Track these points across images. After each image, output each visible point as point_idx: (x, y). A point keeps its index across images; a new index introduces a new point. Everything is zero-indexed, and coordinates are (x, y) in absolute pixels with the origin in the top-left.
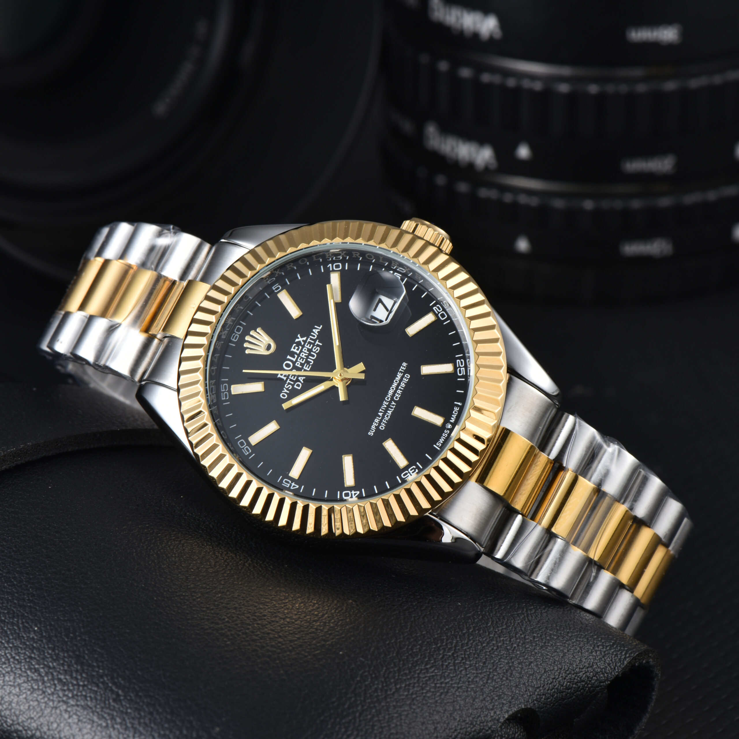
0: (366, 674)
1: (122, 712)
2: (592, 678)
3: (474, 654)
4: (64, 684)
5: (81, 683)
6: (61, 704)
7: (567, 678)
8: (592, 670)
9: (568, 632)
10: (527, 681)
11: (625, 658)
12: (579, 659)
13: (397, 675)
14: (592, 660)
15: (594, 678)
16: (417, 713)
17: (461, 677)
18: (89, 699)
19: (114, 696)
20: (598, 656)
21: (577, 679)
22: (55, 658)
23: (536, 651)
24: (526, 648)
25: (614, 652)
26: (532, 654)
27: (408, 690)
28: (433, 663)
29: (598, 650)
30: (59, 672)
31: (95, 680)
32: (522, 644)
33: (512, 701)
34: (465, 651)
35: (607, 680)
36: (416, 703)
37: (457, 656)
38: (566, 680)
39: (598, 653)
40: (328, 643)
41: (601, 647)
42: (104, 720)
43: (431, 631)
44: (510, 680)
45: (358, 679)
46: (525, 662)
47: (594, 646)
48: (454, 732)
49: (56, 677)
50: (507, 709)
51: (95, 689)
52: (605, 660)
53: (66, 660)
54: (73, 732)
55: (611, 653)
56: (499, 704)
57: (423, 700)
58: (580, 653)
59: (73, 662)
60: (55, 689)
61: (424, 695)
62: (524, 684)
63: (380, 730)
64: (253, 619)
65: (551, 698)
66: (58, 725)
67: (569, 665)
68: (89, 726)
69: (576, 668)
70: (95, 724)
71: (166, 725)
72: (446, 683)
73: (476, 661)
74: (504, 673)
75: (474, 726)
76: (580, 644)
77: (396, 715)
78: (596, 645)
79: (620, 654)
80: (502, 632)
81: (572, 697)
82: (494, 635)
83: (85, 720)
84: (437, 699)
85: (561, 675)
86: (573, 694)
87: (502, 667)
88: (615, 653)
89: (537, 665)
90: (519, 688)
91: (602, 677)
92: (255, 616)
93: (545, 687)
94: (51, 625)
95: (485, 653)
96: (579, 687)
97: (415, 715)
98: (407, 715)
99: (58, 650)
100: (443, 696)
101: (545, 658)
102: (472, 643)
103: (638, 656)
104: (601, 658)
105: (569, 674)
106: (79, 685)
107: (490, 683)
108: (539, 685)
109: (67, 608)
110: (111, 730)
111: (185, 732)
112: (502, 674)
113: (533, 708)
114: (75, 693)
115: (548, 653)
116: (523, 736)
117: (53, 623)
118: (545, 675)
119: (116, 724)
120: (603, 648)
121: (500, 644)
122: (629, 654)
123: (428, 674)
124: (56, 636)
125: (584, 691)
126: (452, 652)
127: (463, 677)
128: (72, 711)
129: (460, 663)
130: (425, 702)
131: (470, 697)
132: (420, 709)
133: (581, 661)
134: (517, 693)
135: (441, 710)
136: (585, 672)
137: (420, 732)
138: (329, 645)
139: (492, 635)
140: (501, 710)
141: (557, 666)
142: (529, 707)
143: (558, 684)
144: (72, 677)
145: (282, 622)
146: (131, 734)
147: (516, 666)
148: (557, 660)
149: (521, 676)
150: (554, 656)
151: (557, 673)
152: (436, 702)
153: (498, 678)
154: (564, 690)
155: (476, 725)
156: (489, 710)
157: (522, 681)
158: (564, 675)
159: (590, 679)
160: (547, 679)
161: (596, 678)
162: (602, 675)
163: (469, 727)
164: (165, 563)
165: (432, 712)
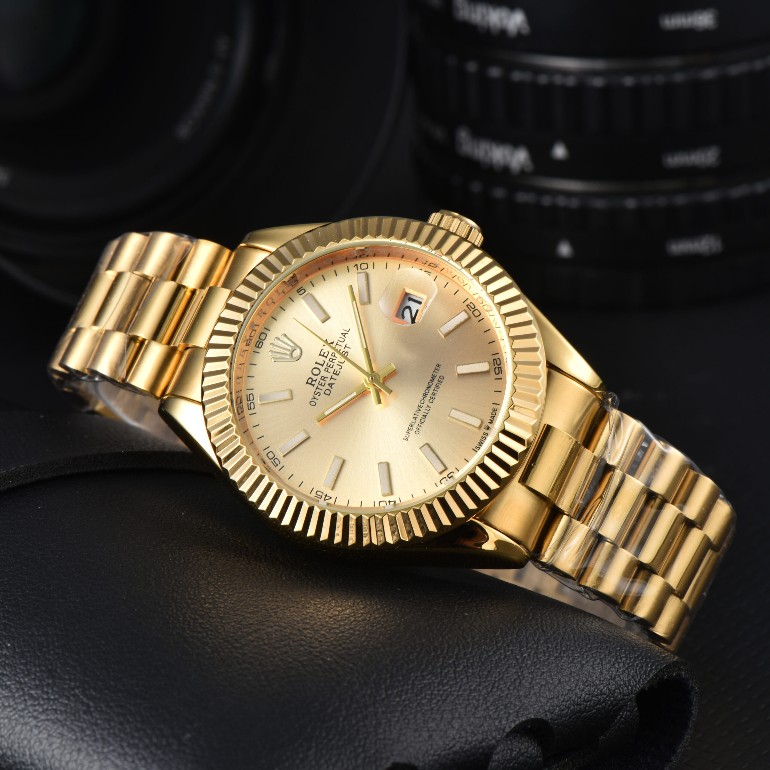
0: (355, 680)
1: (92, 724)
2: (614, 691)
3: (478, 663)
4: (35, 699)
5: (52, 697)
6: (31, 719)
7: (585, 690)
8: (614, 683)
9: (587, 644)
10: (537, 691)
11: (651, 670)
12: (599, 671)
13: (388, 681)
14: (614, 673)
15: (616, 691)
16: (409, 720)
17: (461, 686)
18: (59, 712)
19: (84, 708)
20: (620, 668)
21: (597, 692)
22: (26, 673)
23: (549, 661)
24: (538, 658)
25: (638, 663)
26: (544, 664)
27: (400, 696)
28: (430, 671)
29: (621, 662)
30: (30, 687)
31: (66, 693)
32: (534, 654)
33: (520, 710)
34: (468, 659)
35: (632, 693)
36: (409, 710)
37: (459, 664)
38: (584, 692)
39: (621, 665)
40: (317, 650)
41: (624, 659)
42: (73, 733)
43: (432, 639)
44: (518, 690)
45: (345, 684)
46: (536, 672)
47: (617, 657)
48: (452, 741)
49: (27, 693)
50: (514, 719)
51: (66, 702)
52: (628, 672)
53: (38, 674)
54: (42, 747)
55: (635, 665)
56: (505, 713)
57: (416, 706)
58: (600, 665)
59: (45, 676)
60: (26, 705)
61: (418, 701)
62: (535, 694)
63: (366, 735)
64: (238, 628)
65: (567, 710)
66: (29, 742)
67: (587, 677)
68: (59, 741)
69: (595, 680)
70: (65, 738)
71: (136, 734)
72: (444, 691)
73: (480, 670)
74: (512, 682)
75: (475, 735)
76: (600, 656)
77: (384, 721)
78: (619, 657)
79: (645, 666)
80: (511, 642)
81: (592, 710)
82: (503, 644)
83: (55, 734)
84: (433, 706)
85: (578, 687)
86: (593, 707)
87: (510, 676)
88: (640, 665)
89: (550, 676)
90: (528, 698)
91: (625, 690)
92: (241, 625)
93: (559, 698)
94: (24, 641)
95: (490, 661)
96: (600, 700)
97: (406, 721)
98: (397, 721)
99: (30, 665)
100: (440, 703)
101: (560, 669)
102: (477, 652)
103: (666, 669)
104: (624, 670)
105: (587, 686)
106: (49, 699)
107: (495, 692)
108: (552, 696)
109: (42, 623)
110: (80, 742)
111: (155, 740)
112: (509, 683)
113: (544, 718)
114: (45, 707)
115: (564, 664)
116: (537, 751)
117: (26, 639)
118: (560, 686)
119: (86, 736)
120: (626, 660)
121: (508, 654)
122: (656, 666)
123: (424, 680)
124: (29, 651)
125: (606, 704)
126: (453, 660)
127: (464, 685)
128: (42, 726)
129: (461, 671)
130: (419, 709)
131: (472, 705)
132: (413, 716)
133: (601, 673)
134: (526, 703)
135: (438, 717)
136: (607, 685)
137: (412, 738)
138: (317, 652)
139: (500, 645)
140: (507, 720)
141: (574, 678)
142: (539, 717)
143: (574, 696)
144: (43, 692)
145: (270, 630)
146: (100, 745)
147: (526, 675)
148: (574, 671)
149: (531, 686)
150: (570, 667)
151: (574, 685)
152: (432, 709)
153: (505, 687)
154: (582, 703)
155: (478, 735)
156: (493, 719)
157: (532, 691)
158: (582, 687)
159: (612, 692)
160: (561, 690)
161: (619, 691)
162: (625, 688)
163: (469, 736)
164: (153, 575)
165: (426, 719)
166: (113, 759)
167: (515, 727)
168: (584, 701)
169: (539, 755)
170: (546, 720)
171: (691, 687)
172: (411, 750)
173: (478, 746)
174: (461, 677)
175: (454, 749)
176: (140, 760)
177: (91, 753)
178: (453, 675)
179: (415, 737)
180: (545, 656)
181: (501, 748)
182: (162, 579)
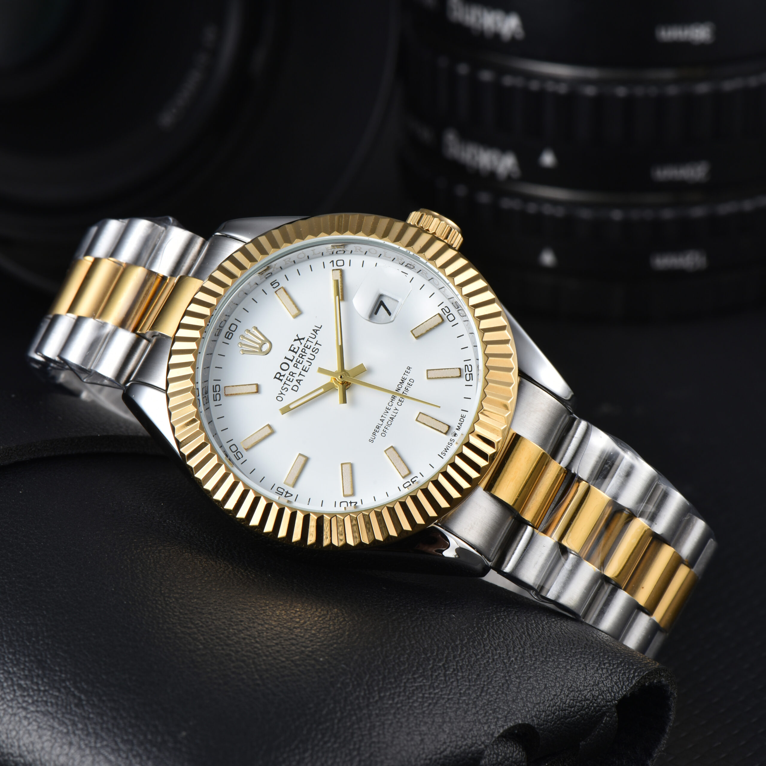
0: (348, 681)
1: (84, 717)
2: (598, 697)
3: (467, 666)
4: (24, 690)
5: (42, 688)
6: (20, 710)
7: (570, 696)
8: (598, 689)
9: (572, 648)
10: (525, 696)
11: (634, 677)
12: (583, 676)
13: (381, 683)
14: (598, 679)
15: (600, 697)
16: (402, 723)
17: (451, 689)
18: (49, 704)
19: (76, 701)
20: (604, 674)
21: (581, 697)
22: (15, 662)
23: (536, 666)
24: (525, 662)
25: (621, 670)
26: (531, 669)
27: (393, 699)
28: (421, 673)
29: (604, 668)
30: (19, 677)
31: (57, 685)
32: (521, 658)
33: (508, 715)
34: (457, 662)
35: (615, 700)
36: (401, 712)
37: (449, 667)
38: (568, 697)
39: (605, 671)
40: (308, 649)
41: (607, 665)
42: (64, 726)
43: (421, 641)
44: (506, 694)
45: (339, 685)
46: (523, 677)
47: (600, 663)
48: (443, 745)
49: (16, 683)
50: (503, 723)
51: (57, 694)
52: (612, 678)
53: (27, 664)
54: (32, 739)
55: (618, 671)
56: (494, 718)
57: (409, 709)
58: (584, 671)
59: (34, 666)
60: (14, 695)
61: (410, 704)
62: (522, 699)
63: (360, 738)
64: (229, 624)
65: (552, 715)
66: (18, 733)
67: (572, 682)
68: (49, 733)
69: (580, 686)
70: (56, 731)
71: (130, 730)
72: (435, 694)
73: (469, 673)
74: (500, 686)
75: (465, 740)
76: (584, 661)
77: (378, 724)
78: (602, 662)
79: (628, 673)
80: (498, 645)
81: (576, 716)
82: (490, 647)
83: (45, 727)
84: (425, 709)
85: (563, 692)
86: (577, 713)
87: (498, 680)
88: (623, 672)
89: (537, 681)
90: (516, 702)
91: (608, 696)
92: (232, 621)
93: (545, 703)
94: (12, 629)
95: (479, 665)
96: (583, 706)
97: (399, 724)
98: (391, 724)
99: (19, 655)
100: (431, 707)
101: (545, 673)
102: (465, 655)
103: (648, 676)
104: (608, 677)
105: (572, 691)
106: (39, 690)
107: (484, 696)
108: (539, 702)
109: (30, 612)
110: (72, 736)
111: (149, 737)
112: (497, 688)
113: (531, 724)
114: (35, 698)
115: (550, 669)
116: (522, 755)
117: (15, 627)
118: (546, 691)
119: (78, 730)
120: (610, 666)
121: (496, 657)
122: (638, 673)
123: (415, 683)
124: (17, 641)
125: (590, 710)
126: (443, 663)
127: (455, 688)
128: (32, 717)
129: (451, 674)
130: (411, 712)
131: (462, 709)
132: (406, 719)
133: (585, 679)
134: (514, 708)
135: (429, 721)
136: (590, 691)
137: (405, 742)
138: (310, 651)
139: (488, 648)
140: (496, 724)
141: (559, 683)
142: (527, 723)
143: (560, 702)
144: (32, 682)
145: (260, 628)
146: (93, 740)
147: (513, 680)
148: (559, 676)
149: (519, 690)
150: (556, 672)
151: (559, 690)
152: (424, 712)
153: (493, 692)
154: (567, 708)
155: (468, 739)
156: (482, 724)
157: (520, 695)
158: (567, 692)
159: (596, 698)
160: (547, 695)
161: (602, 697)
162: (608, 695)
163: (460, 740)
164: (139, 568)
165: (418, 722)
166: (106, 754)
167: (503, 733)
168: (568, 707)
169: (523, 760)
170: (533, 725)
171: (671, 693)
172: (404, 754)
173: (467, 751)
174: (451, 680)
175: (445, 753)
176: (134, 756)
177: (83, 746)
178: (443, 678)
179: (407, 741)
180: (531, 660)
181: (488, 752)
182: (149, 572)
